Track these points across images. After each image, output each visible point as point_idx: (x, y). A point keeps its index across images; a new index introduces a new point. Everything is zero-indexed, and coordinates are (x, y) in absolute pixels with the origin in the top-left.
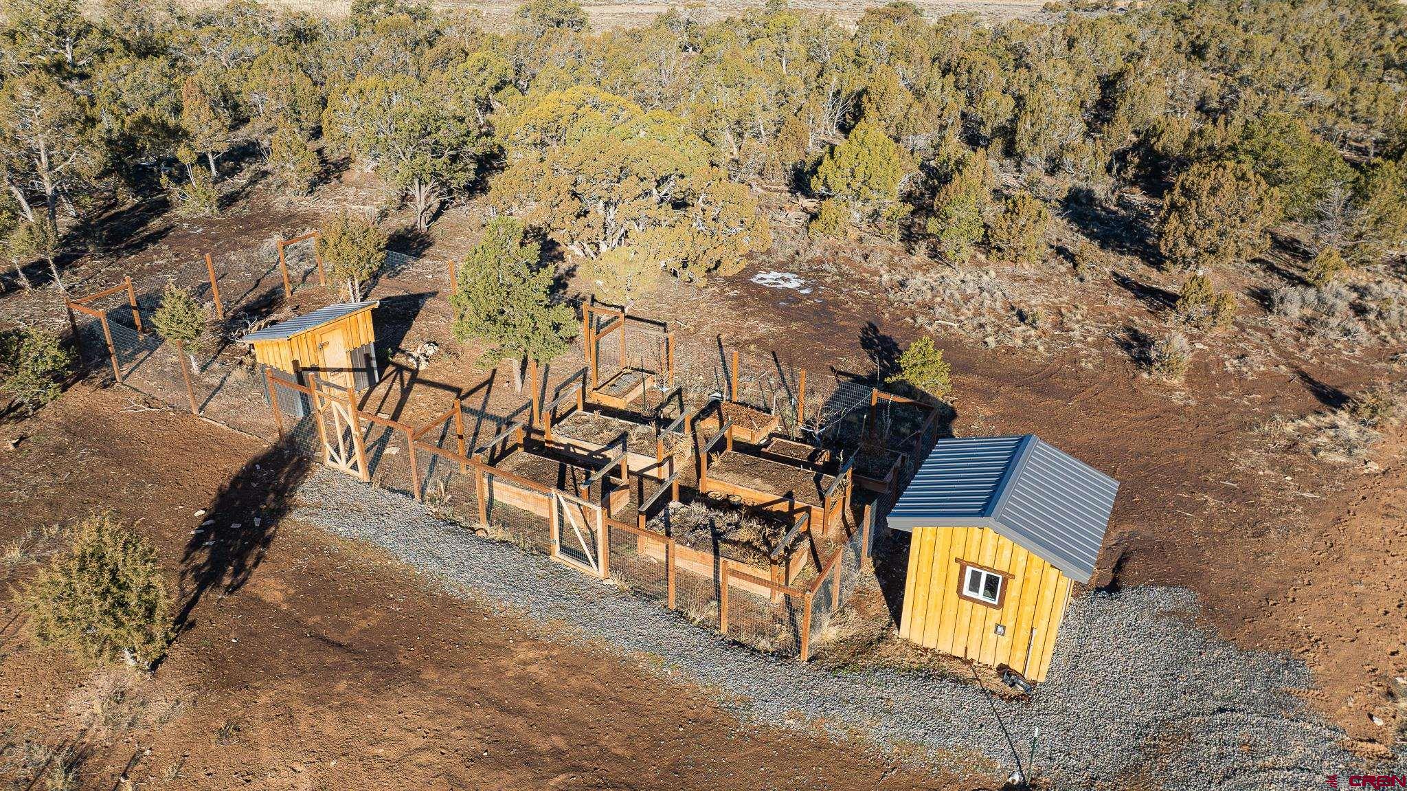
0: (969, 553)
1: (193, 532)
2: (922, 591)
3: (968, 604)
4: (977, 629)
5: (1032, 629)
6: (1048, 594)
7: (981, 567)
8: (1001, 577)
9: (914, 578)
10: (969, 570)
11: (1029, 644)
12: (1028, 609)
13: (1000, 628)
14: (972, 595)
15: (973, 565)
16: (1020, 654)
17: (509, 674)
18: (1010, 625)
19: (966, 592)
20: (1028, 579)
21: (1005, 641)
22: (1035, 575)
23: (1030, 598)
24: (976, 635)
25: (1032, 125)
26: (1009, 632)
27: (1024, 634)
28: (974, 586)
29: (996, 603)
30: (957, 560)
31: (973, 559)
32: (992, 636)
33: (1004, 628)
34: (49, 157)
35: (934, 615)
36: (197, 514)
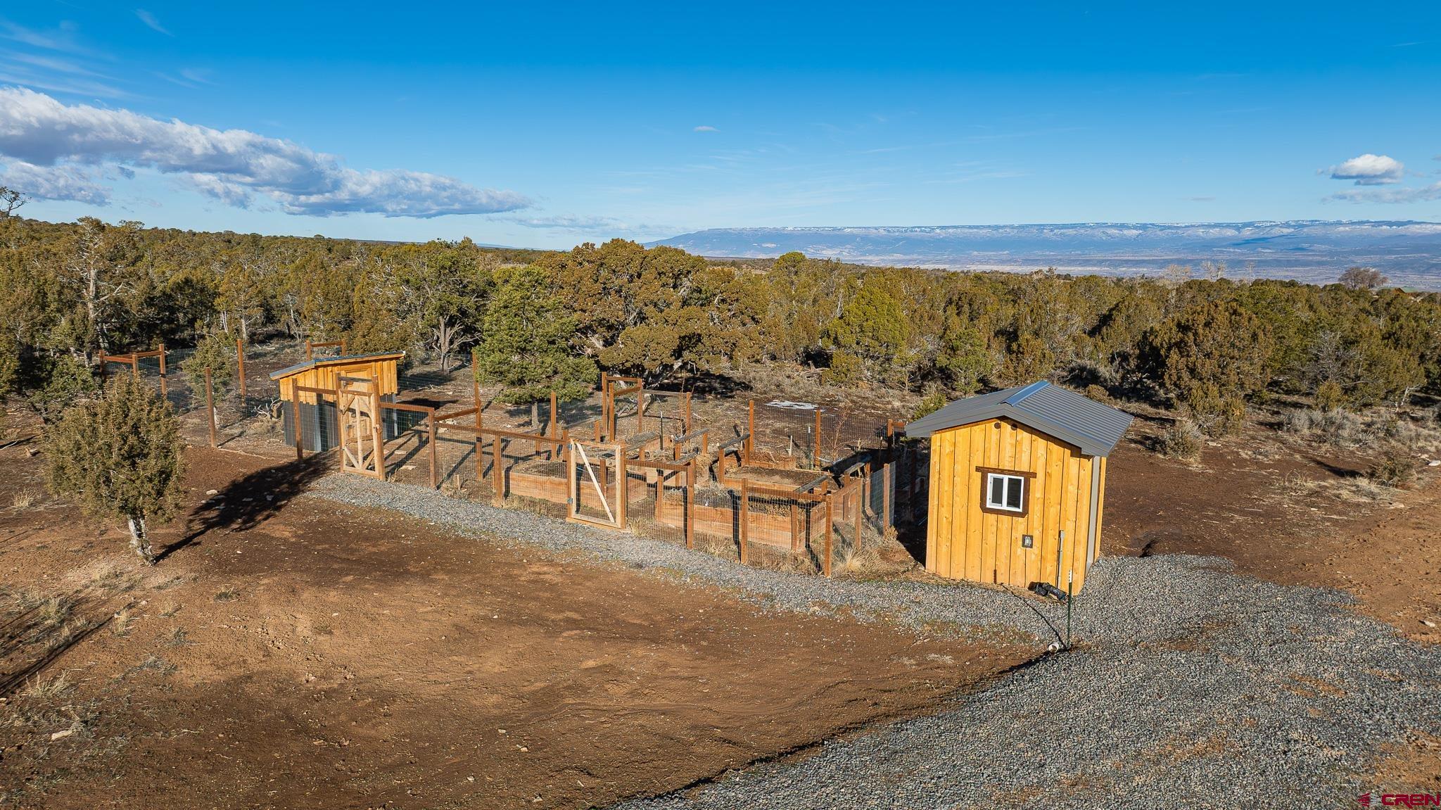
0: (989, 458)
1: (203, 502)
2: (945, 512)
3: (992, 517)
4: (1004, 543)
5: (1060, 532)
6: (1072, 489)
7: (1002, 472)
8: (1022, 478)
9: (936, 498)
10: (991, 477)
11: (1059, 552)
12: (1053, 511)
13: (1027, 540)
14: (996, 506)
15: (994, 471)
16: (1050, 567)
17: (523, 579)
18: (1037, 534)
19: (989, 505)
20: (1050, 475)
21: (1033, 553)
22: (1055, 470)
23: (1054, 497)
24: (1004, 552)
25: (1033, 322)
26: (1037, 543)
27: (1052, 543)
28: (997, 498)
29: (1020, 510)
30: (978, 469)
31: (993, 464)
32: (1020, 551)
33: (1031, 537)
34: (97, 288)
35: (960, 538)
36: (209, 493)
